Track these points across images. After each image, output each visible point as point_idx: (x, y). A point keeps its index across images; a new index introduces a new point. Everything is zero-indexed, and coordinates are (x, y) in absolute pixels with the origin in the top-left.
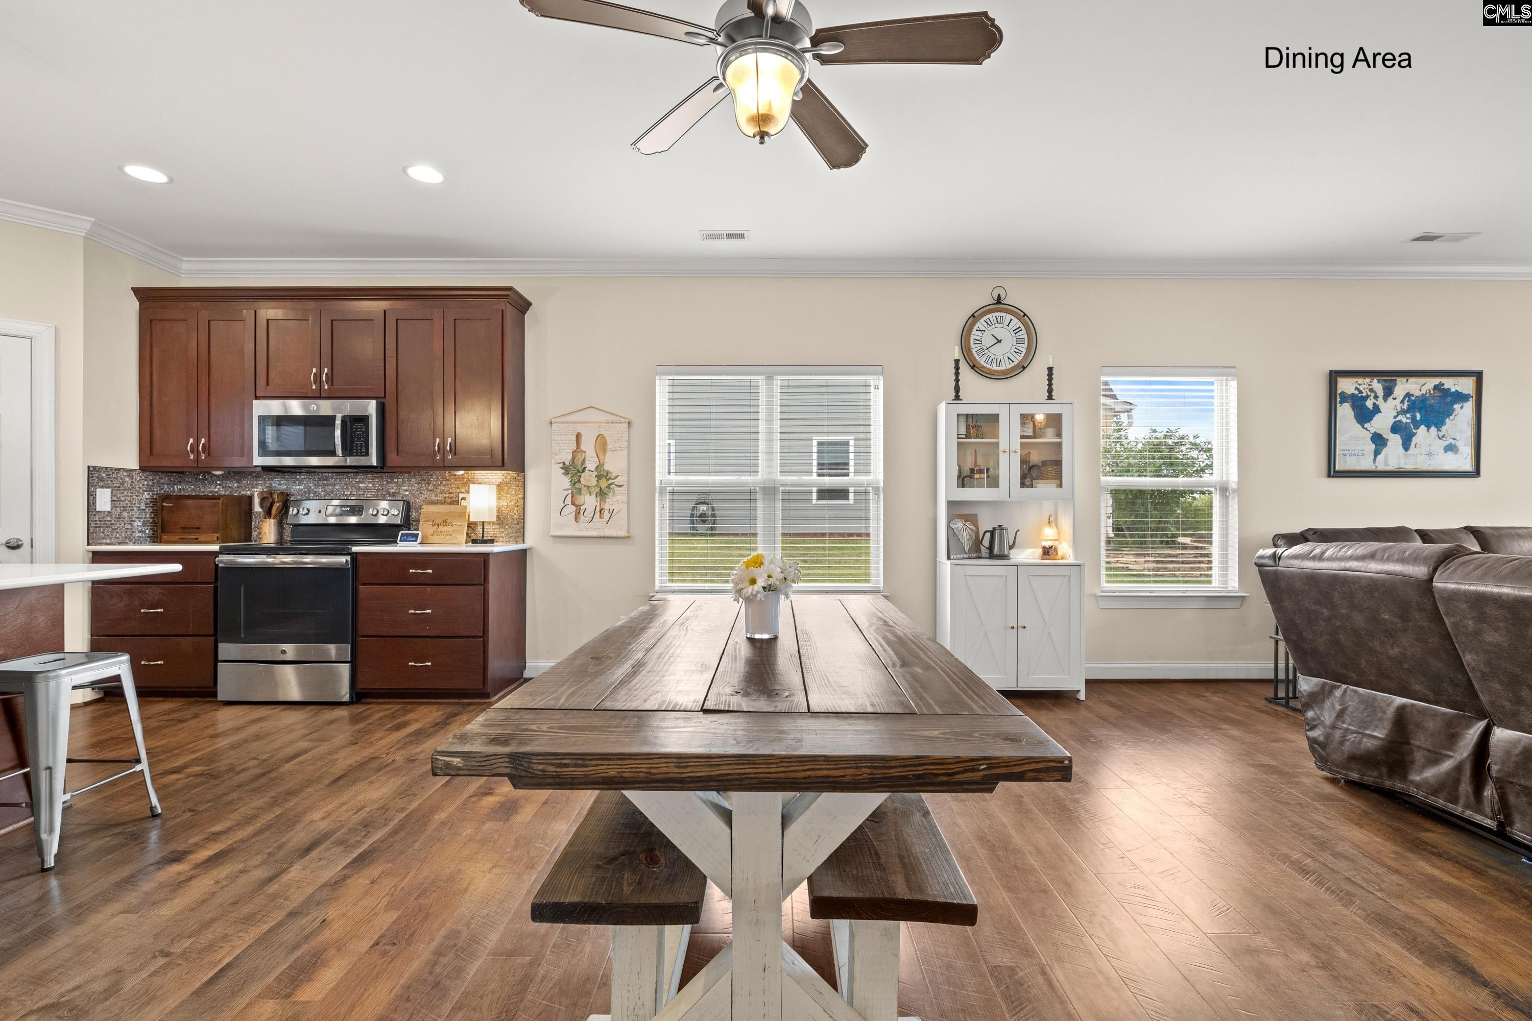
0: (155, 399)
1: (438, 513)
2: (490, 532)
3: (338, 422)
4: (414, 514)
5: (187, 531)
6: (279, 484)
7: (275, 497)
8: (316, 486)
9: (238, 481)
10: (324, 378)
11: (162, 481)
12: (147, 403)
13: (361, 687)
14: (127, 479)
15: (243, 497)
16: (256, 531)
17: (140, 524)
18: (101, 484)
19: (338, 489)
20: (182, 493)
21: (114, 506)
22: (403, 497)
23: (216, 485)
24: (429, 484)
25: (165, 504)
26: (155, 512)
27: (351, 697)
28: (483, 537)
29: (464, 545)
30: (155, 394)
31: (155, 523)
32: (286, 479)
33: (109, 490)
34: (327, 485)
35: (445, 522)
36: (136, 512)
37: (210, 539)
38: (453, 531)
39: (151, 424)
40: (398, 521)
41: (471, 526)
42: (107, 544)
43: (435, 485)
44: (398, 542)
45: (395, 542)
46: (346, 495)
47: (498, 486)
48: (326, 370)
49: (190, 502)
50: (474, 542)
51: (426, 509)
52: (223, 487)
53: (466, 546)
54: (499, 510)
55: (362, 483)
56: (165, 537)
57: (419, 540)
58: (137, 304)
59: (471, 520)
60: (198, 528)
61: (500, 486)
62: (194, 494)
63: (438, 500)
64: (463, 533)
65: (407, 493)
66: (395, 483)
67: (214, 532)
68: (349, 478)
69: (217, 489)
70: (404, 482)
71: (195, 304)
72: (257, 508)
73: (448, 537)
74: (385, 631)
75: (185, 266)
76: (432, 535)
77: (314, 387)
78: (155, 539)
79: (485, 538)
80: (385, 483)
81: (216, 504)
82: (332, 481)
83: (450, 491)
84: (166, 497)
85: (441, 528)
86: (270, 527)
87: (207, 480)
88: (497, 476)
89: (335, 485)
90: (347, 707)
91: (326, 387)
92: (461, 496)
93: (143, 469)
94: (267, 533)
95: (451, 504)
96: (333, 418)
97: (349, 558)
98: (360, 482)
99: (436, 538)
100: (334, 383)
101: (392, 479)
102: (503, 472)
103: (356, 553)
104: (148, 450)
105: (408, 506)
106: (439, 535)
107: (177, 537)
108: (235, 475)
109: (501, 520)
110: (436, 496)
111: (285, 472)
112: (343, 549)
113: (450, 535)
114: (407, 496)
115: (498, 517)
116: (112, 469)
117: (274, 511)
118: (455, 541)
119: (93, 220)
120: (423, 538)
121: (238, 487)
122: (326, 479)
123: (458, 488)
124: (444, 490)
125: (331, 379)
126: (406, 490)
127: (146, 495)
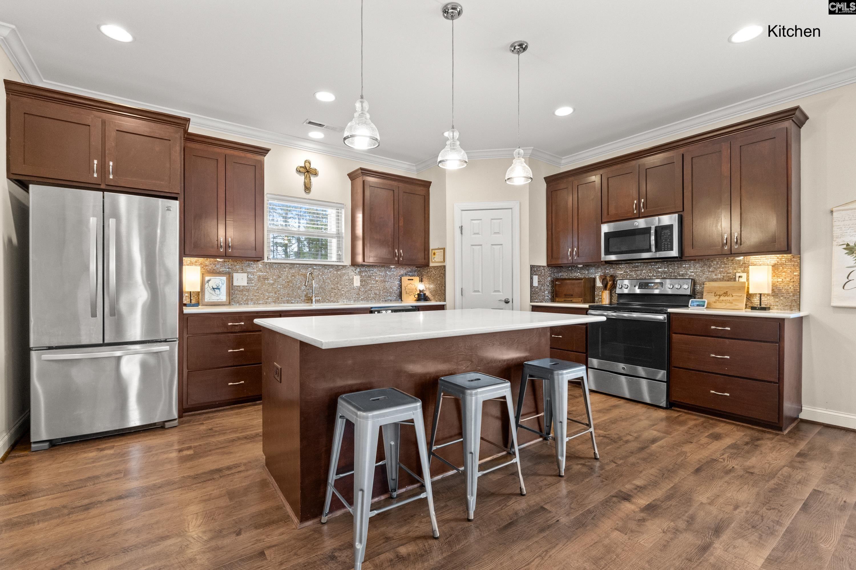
0: (553, 231)
1: (720, 287)
2: (765, 302)
3: (653, 231)
4: (698, 287)
5: (567, 296)
6: (610, 271)
7: (608, 278)
8: (631, 271)
9: (588, 270)
10: (642, 205)
11: (555, 271)
12: (550, 233)
13: (673, 399)
14: (543, 271)
15: (591, 278)
16: (597, 297)
17: (547, 292)
18: (535, 273)
19: (644, 273)
20: (562, 277)
21: (539, 284)
22: (689, 276)
23: (577, 272)
24: (710, 267)
25: (557, 283)
26: (552, 287)
27: (667, 404)
28: (760, 305)
29: (744, 310)
30: (553, 228)
31: (552, 292)
32: (614, 268)
33: (537, 276)
34: (638, 270)
35: (726, 294)
36: (546, 287)
37: (577, 301)
38: (733, 300)
39: (552, 244)
40: (688, 292)
41: (749, 296)
42: (537, 302)
43: (715, 268)
44: (689, 306)
45: (687, 306)
46: (650, 276)
47: (773, 266)
48: (643, 200)
49: (568, 281)
50: (753, 308)
51: (708, 285)
52: (581, 274)
53: (746, 311)
54: (774, 285)
55: (660, 268)
56: (557, 299)
57: (705, 306)
58: (546, 185)
59: (751, 292)
60: (572, 295)
61: (775, 267)
62: (567, 277)
63: (717, 278)
64: (743, 302)
65: (693, 274)
66: (684, 267)
67: (579, 297)
68: (651, 265)
69: (578, 275)
70: (690, 266)
71: (571, 179)
72: (599, 284)
73: (729, 304)
74: (691, 366)
75: (563, 162)
76: (715, 302)
77: (635, 212)
78: (553, 300)
79: (763, 306)
80: (676, 268)
81: (580, 283)
82: (640, 268)
83: (728, 271)
84: (557, 280)
85: (722, 298)
86: (606, 295)
87: (573, 270)
88: (772, 259)
89: (642, 270)
90: (664, 410)
91: (643, 211)
92: (738, 275)
93: (548, 265)
94: (605, 298)
95: (728, 281)
96: (649, 229)
97: (665, 316)
98: (659, 268)
99: (718, 305)
100: (648, 207)
101: (681, 265)
102: (778, 255)
103: (670, 313)
104: (551, 256)
105: (694, 283)
106: (721, 302)
107: (563, 300)
108: (586, 267)
109: (776, 292)
110: (716, 275)
111: (613, 264)
112: (662, 310)
113: (732, 303)
114: (693, 276)
115: (773, 290)
116: (538, 266)
117: (609, 286)
118: (736, 307)
119: (533, 148)
120: (708, 304)
121: (588, 273)
122: (637, 267)
123: (735, 269)
124: (722, 271)
125: (645, 206)
126: (692, 272)
127: (549, 279)
